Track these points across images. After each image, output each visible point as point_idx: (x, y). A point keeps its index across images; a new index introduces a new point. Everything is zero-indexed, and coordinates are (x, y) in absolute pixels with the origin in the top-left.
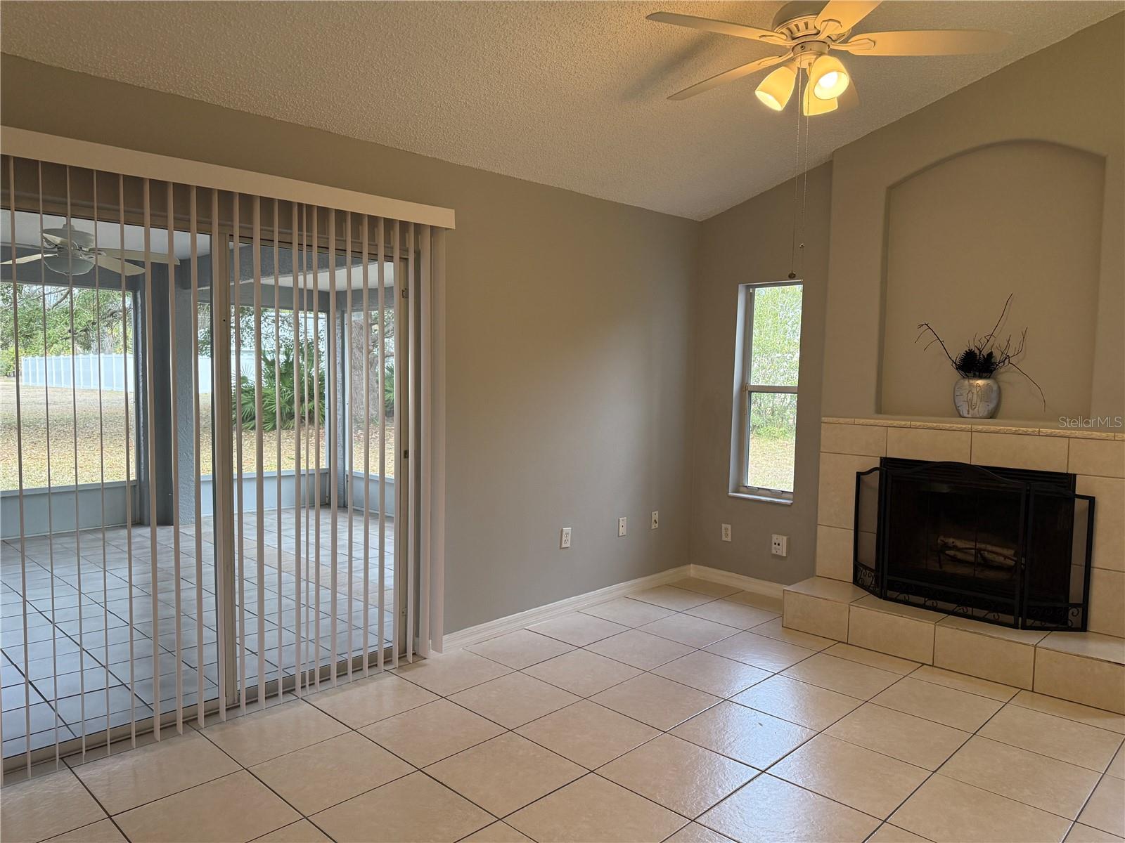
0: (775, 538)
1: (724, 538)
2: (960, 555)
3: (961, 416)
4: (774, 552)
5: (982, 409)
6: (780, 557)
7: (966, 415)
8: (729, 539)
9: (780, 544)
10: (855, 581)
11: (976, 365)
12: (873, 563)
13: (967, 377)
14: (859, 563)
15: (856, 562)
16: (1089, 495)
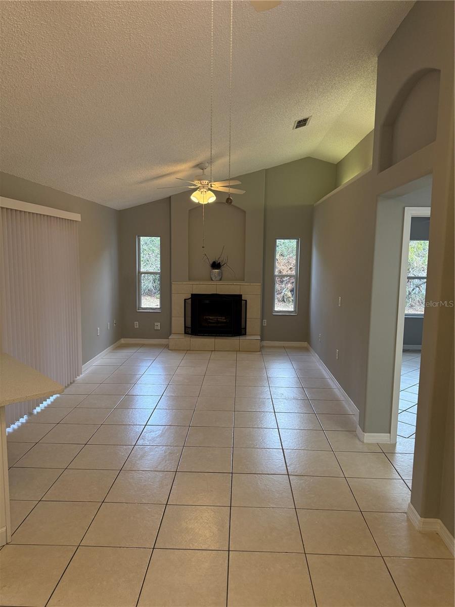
0: (156, 324)
1: (135, 327)
2: (211, 321)
3: (212, 280)
4: (156, 328)
5: (218, 278)
6: (158, 330)
7: (214, 280)
8: (137, 327)
9: (158, 326)
10: (185, 333)
11: (216, 265)
12: (190, 326)
13: (214, 269)
14: (187, 327)
15: (185, 327)
16: (245, 299)
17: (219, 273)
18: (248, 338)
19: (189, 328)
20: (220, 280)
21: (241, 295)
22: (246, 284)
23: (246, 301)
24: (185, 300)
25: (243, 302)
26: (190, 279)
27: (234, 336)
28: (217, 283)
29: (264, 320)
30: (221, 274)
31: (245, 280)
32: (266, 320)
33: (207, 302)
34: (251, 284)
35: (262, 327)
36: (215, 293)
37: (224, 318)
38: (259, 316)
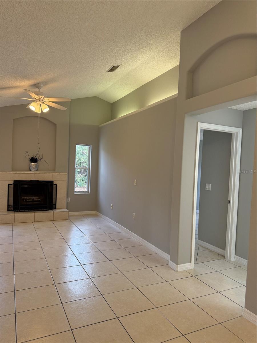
5: (35, 169)
10: (8, 210)
11: (34, 160)
12: (12, 205)
13: (32, 163)
14: (9, 206)
15: (8, 206)
16: (56, 184)
17: (36, 166)
18: (57, 211)
19: (11, 206)
20: (37, 170)
21: (53, 181)
22: (56, 173)
23: (57, 185)
24: (9, 185)
25: (54, 186)
26: (13, 170)
27: (48, 210)
28: (35, 173)
29: (68, 198)
30: (37, 166)
31: (56, 171)
32: (69, 198)
33: (26, 186)
34: (60, 173)
35: (67, 202)
36: (33, 179)
37: (38, 198)
38: (65, 195)
